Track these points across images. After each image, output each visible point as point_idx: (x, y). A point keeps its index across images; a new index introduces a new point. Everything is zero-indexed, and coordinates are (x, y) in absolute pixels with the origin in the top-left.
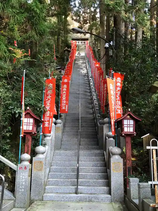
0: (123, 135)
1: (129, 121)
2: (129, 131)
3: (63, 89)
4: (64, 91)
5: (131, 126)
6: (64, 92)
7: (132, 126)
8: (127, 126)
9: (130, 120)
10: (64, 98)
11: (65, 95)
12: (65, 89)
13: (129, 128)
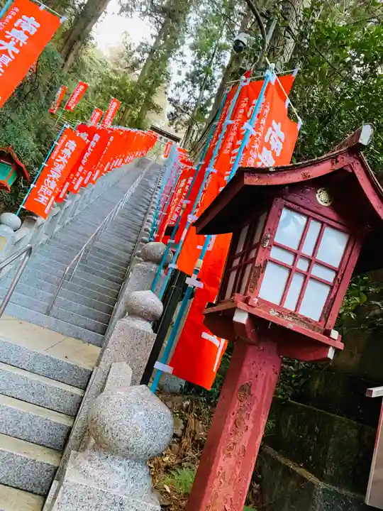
0: (241, 318)
1: (315, 227)
2: (290, 305)
3: (63, 147)
4: (63, 156)
5: (317, 271)
6: (63, 159)
7: (330, 276)
8: (288, 259)
9: (327, 230)
10: (56, 173)
11: (62, 167)
12: (67, 153)
13: (297, 281)
